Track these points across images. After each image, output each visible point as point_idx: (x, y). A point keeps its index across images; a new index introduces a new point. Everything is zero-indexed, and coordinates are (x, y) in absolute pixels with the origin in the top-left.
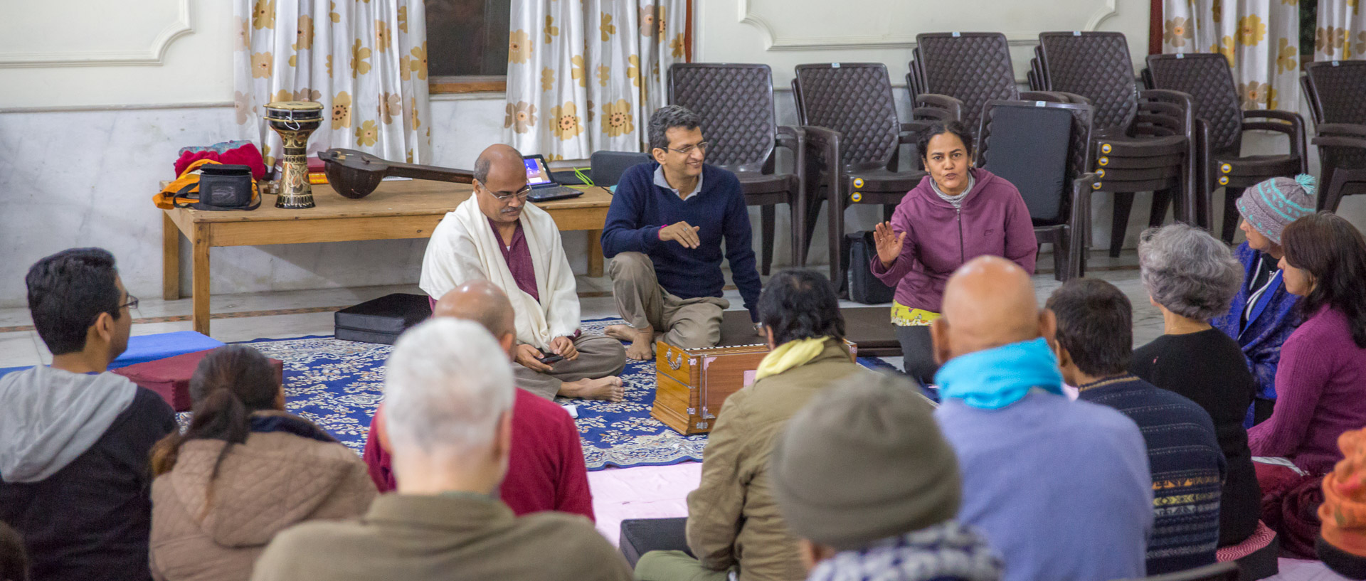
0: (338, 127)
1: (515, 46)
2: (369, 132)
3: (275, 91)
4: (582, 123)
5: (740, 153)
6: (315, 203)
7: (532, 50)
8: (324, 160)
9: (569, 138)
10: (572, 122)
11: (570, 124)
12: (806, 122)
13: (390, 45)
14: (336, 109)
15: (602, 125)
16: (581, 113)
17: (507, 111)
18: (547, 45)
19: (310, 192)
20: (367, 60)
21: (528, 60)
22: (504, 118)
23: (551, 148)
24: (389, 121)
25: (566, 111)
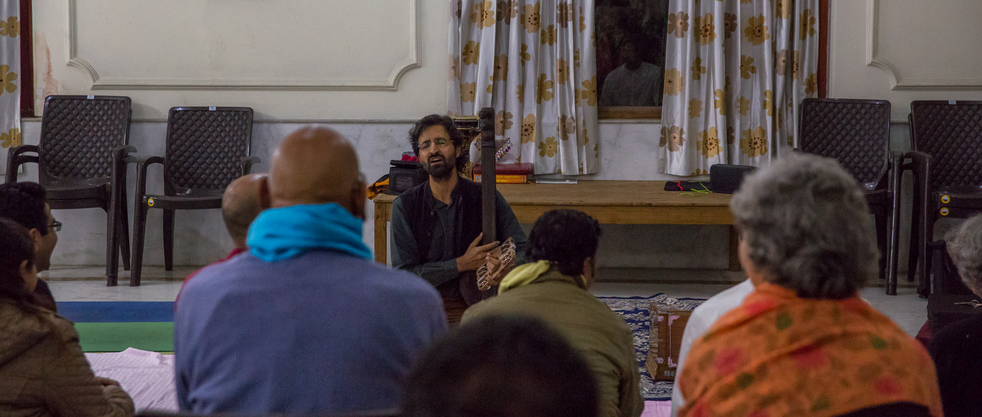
0: (527, 142)
1: (670, 82)
2: (551, 146)
3: (476, 110)
4: (721, 145)
7: (683, 84)
9: (712, 154)
10: (714, 143)
11: (713, 145)
12: (916, 149)
13: (568, 79)
14: (525, 128)
15: (741, 147)
16: (721, 136)
17: (662, 133)
18: (696, 81)
20: (550, 90)
21: (679, 93)
22: (659, 139)
23: (698, 164)
24: (565, 137)
25: (711, 135)
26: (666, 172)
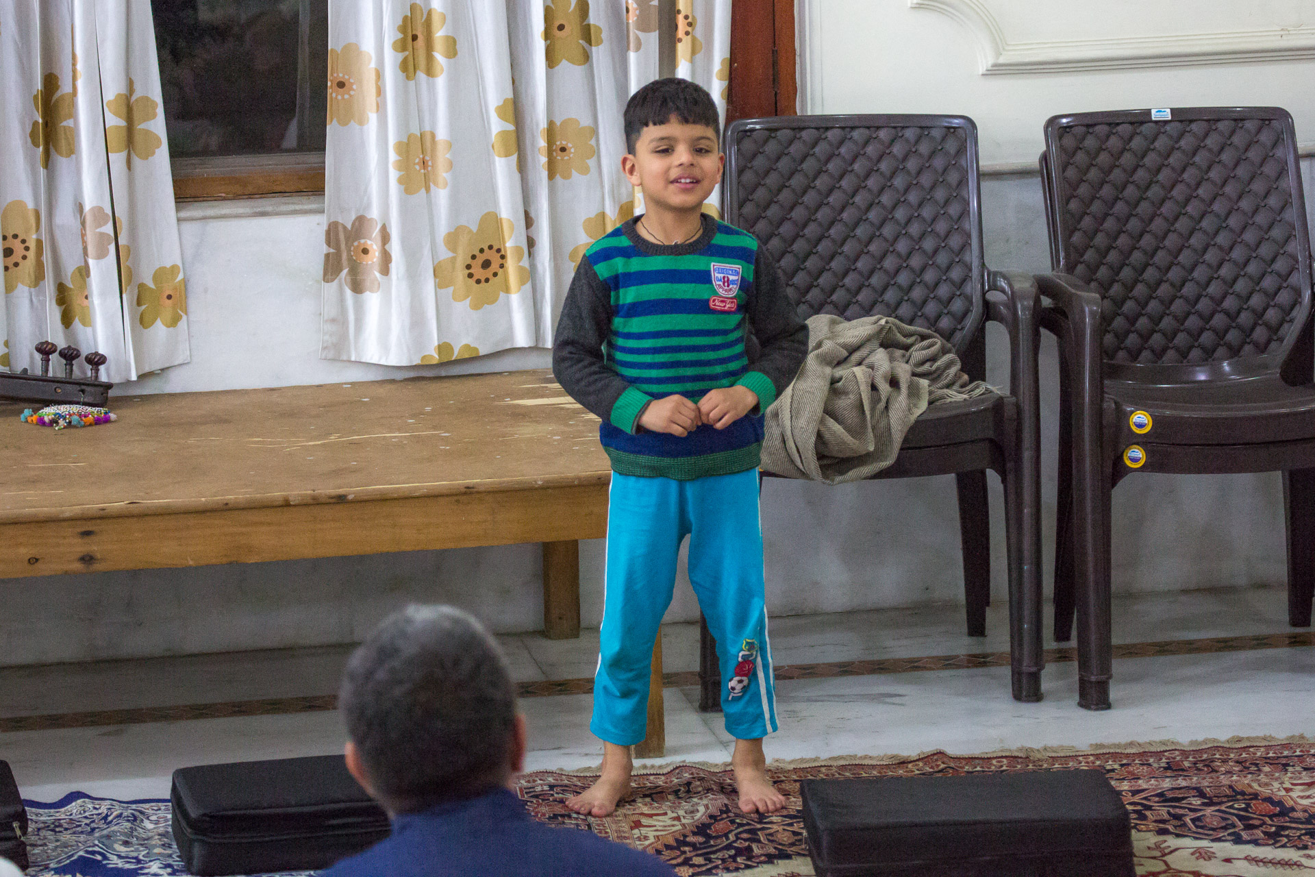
1: (341, 85)
7: (380, 92)
12: (1062, 260)
17: (328, 243)
21: (373, 117)
22: (322, 258)
23: (443, 328)
26: (345, 358)
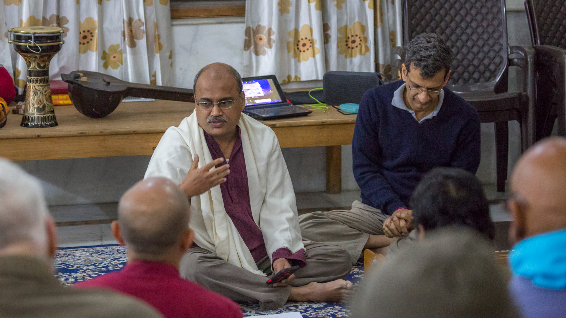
0: (85, 52)
2: (115, 55)
3: (25, 18)
4: (318, 45)
5: (474, 73)
6: (58, 122)
8: (67, 81)
9: (306, 60)
10: (308, 44)
11: (307, 46)
12: (539, 41)
14: (83, 34)
15: (338, 47)
16: (317, 36)
17: (246, 35)
19: (53, 112)
22: (244, 41)
23: (289, 70)
24: (133, 45)
25: (303, 34)
